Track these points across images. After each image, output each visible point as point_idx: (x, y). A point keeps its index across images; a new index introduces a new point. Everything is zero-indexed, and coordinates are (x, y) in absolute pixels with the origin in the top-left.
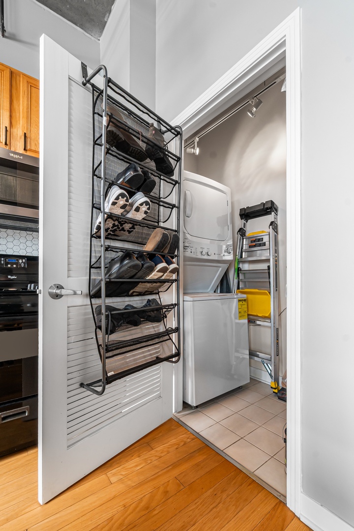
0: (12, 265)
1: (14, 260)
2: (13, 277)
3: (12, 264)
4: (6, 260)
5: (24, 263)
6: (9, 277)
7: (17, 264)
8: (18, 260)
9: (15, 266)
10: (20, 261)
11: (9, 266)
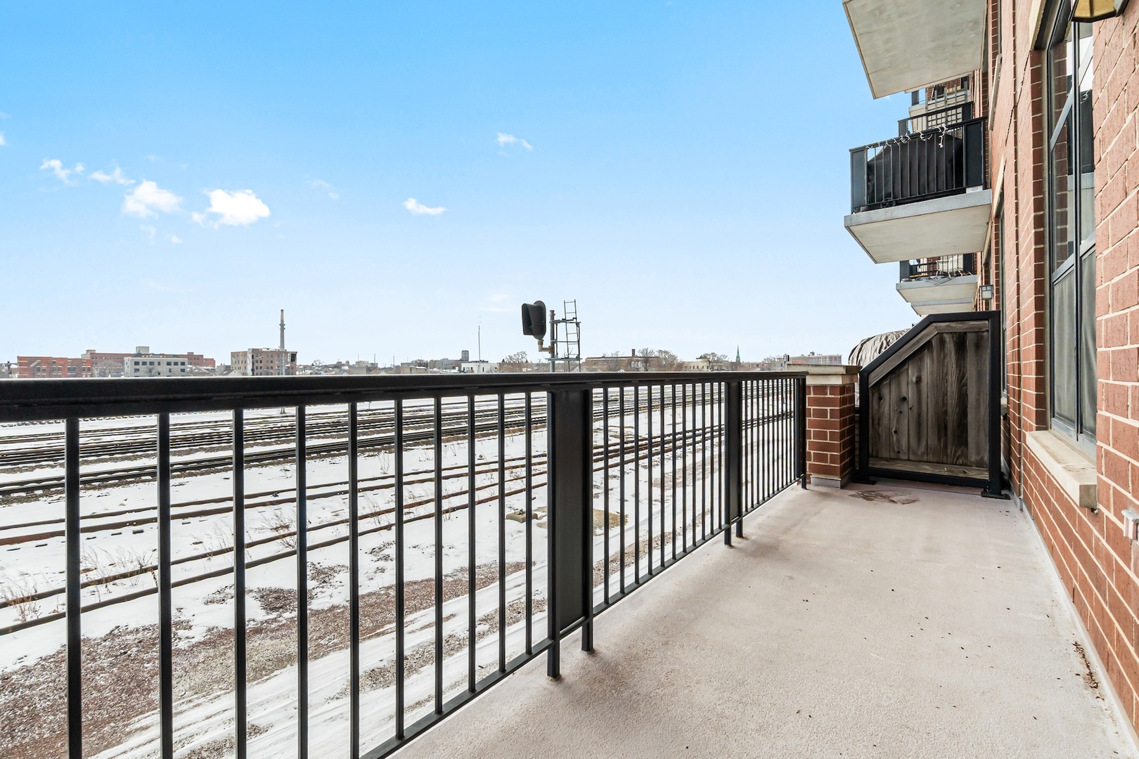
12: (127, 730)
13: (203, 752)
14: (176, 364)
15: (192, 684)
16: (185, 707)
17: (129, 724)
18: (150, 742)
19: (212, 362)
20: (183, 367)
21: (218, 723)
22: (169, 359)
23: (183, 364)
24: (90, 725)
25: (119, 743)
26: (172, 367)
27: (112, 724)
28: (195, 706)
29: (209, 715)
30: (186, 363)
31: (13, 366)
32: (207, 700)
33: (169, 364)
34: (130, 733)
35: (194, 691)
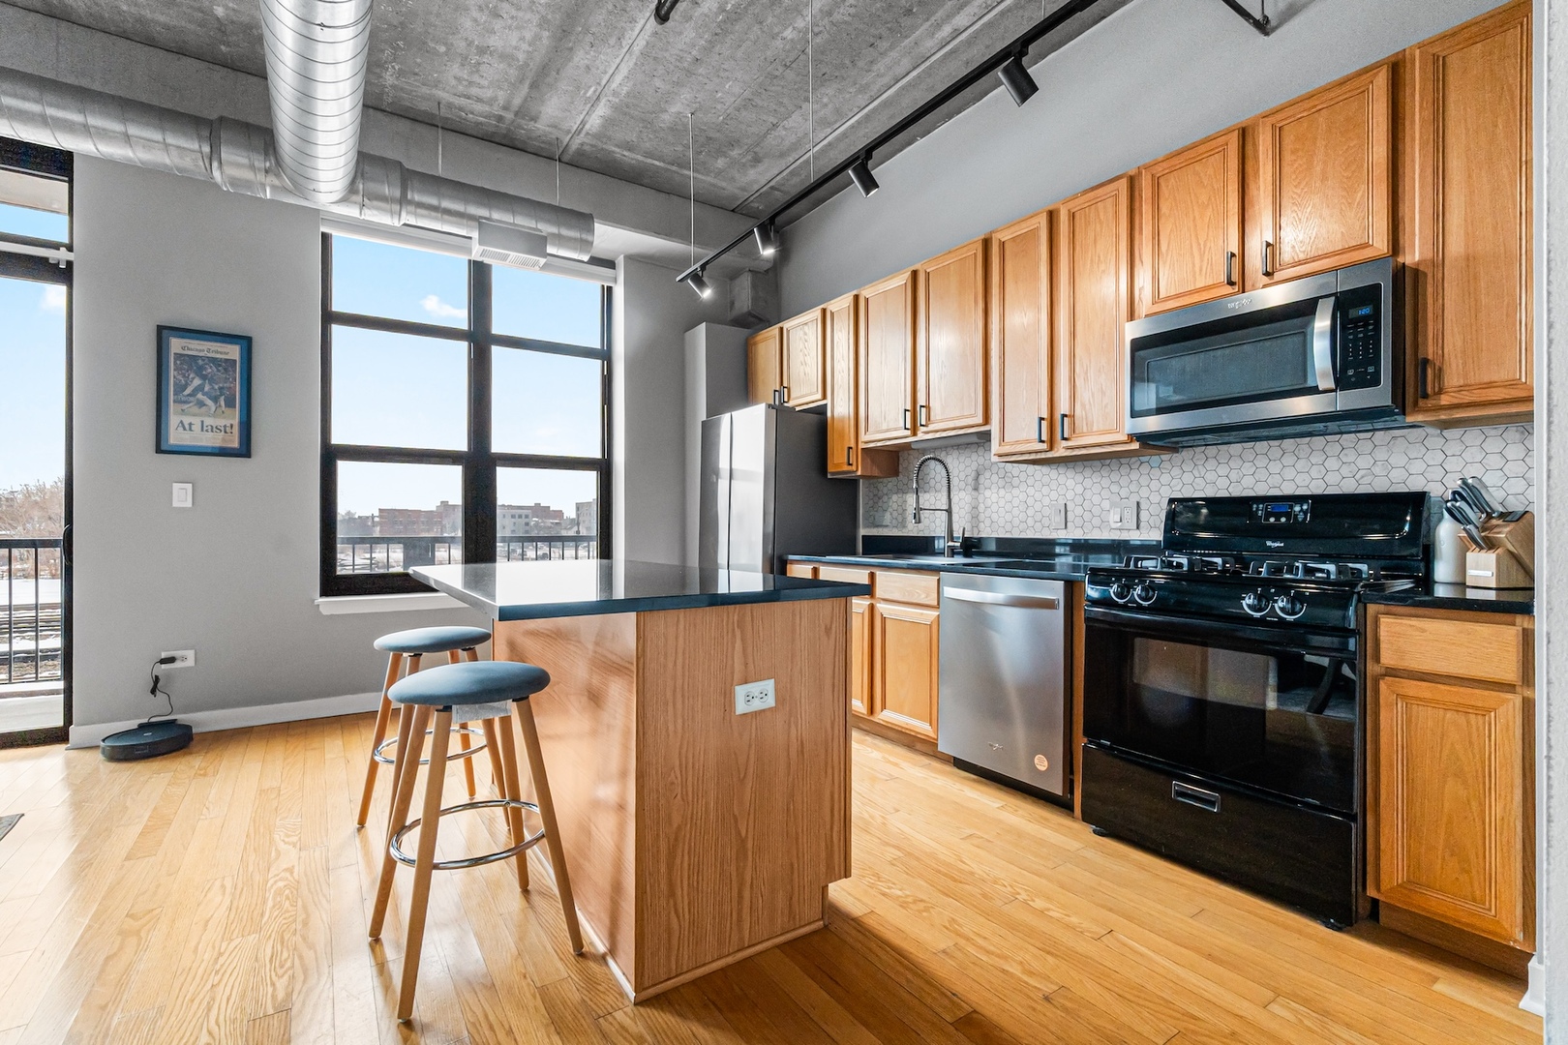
0: (1278, 519)
1: (1284, 507)
2: (1276, 545)
3: (1278, 516)
4: (1267, 508)
5: (1305, 513)
6: (1269, 543)
7: (1288, 515)
8: (1291, 507)
9: (1283, 520)
10: (1297, 508)
11: (1272, 520)
14: (520, 516)
19: (559, 514)
20: (527, 520)
22: (514, 511)
23: (527, 517)
26: (517, 520)
30: (530, 516)
31: (377, 519)
33: (513, 516)
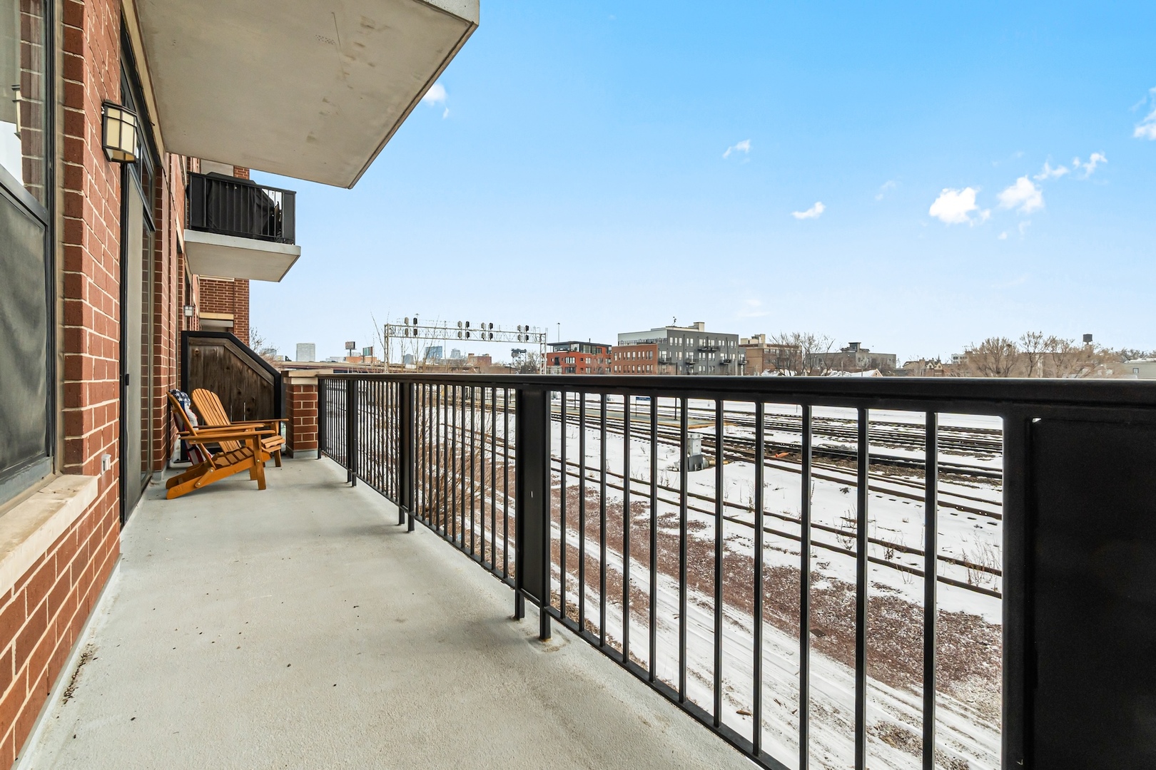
12: (909, 685)
13: (911, 739)
15: (986, 702)
16: (956, 708)
17: (914, 684)
18: (904, 702)
21: (951, 737)
24: (900, 664)
25: (893, 687)
27: (908, 675)
28: (962, 715)
29: (957, 728)
32: (975, 719)
34: (907, 688)
35: (980, 707)
